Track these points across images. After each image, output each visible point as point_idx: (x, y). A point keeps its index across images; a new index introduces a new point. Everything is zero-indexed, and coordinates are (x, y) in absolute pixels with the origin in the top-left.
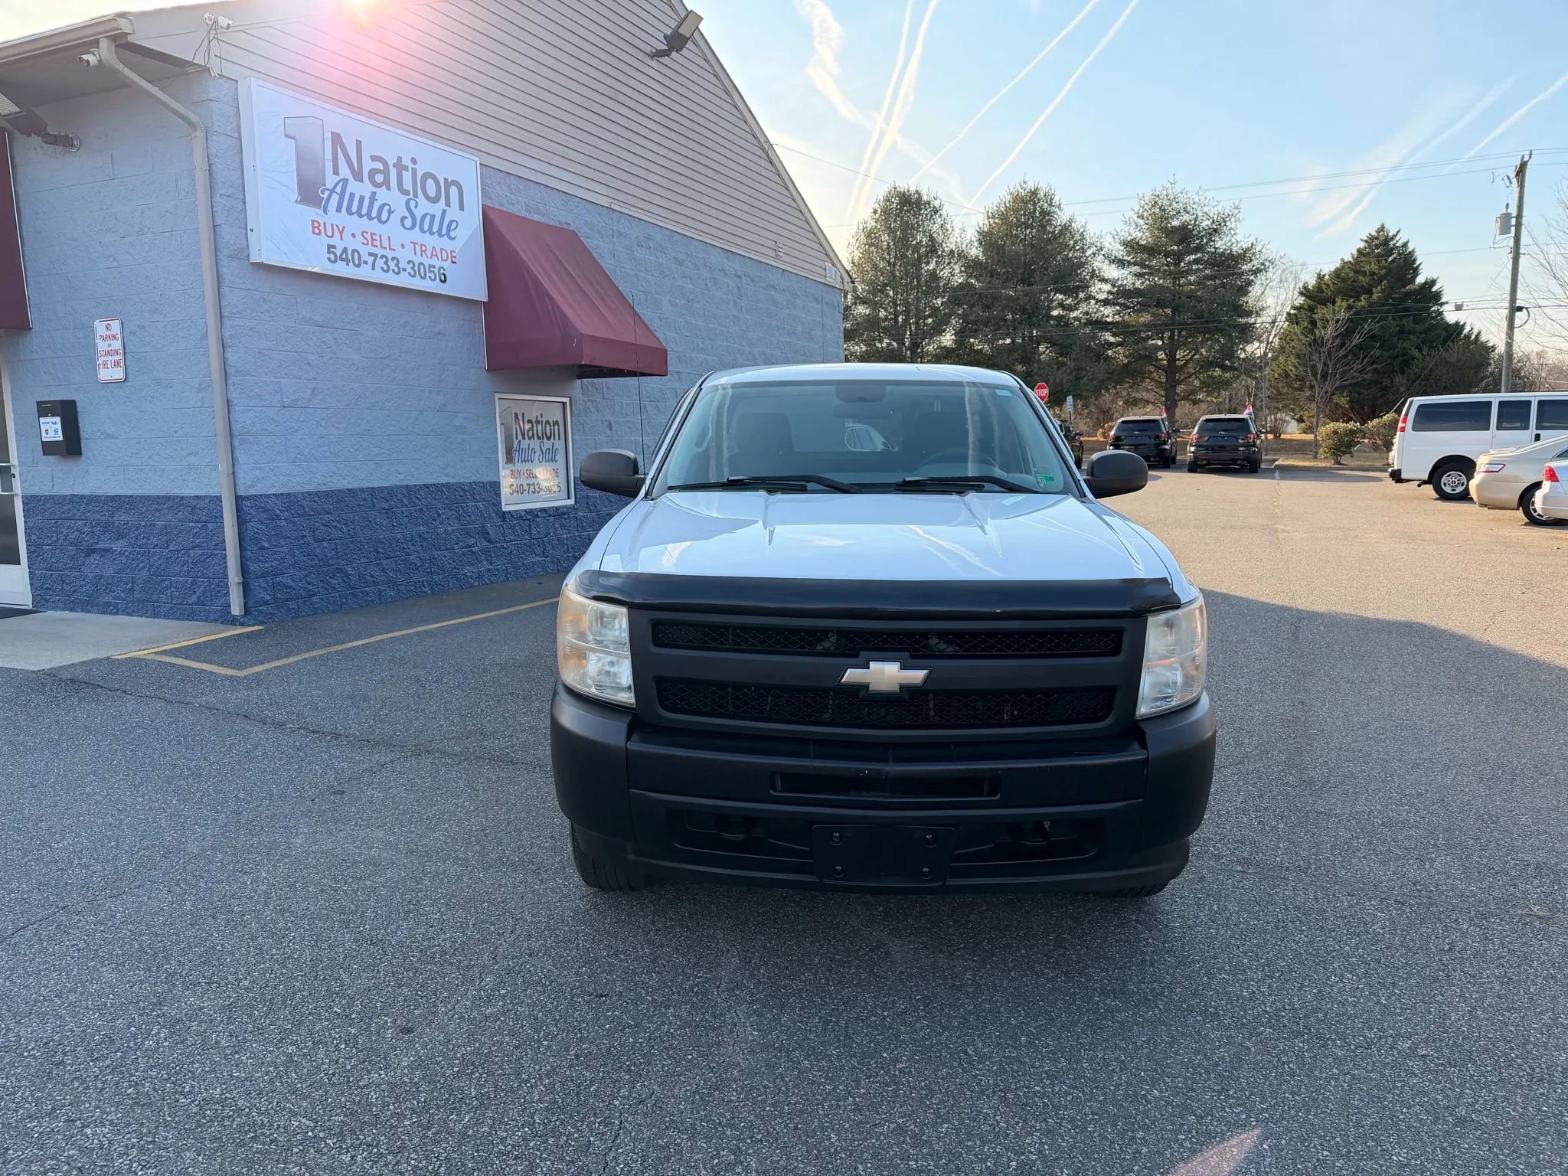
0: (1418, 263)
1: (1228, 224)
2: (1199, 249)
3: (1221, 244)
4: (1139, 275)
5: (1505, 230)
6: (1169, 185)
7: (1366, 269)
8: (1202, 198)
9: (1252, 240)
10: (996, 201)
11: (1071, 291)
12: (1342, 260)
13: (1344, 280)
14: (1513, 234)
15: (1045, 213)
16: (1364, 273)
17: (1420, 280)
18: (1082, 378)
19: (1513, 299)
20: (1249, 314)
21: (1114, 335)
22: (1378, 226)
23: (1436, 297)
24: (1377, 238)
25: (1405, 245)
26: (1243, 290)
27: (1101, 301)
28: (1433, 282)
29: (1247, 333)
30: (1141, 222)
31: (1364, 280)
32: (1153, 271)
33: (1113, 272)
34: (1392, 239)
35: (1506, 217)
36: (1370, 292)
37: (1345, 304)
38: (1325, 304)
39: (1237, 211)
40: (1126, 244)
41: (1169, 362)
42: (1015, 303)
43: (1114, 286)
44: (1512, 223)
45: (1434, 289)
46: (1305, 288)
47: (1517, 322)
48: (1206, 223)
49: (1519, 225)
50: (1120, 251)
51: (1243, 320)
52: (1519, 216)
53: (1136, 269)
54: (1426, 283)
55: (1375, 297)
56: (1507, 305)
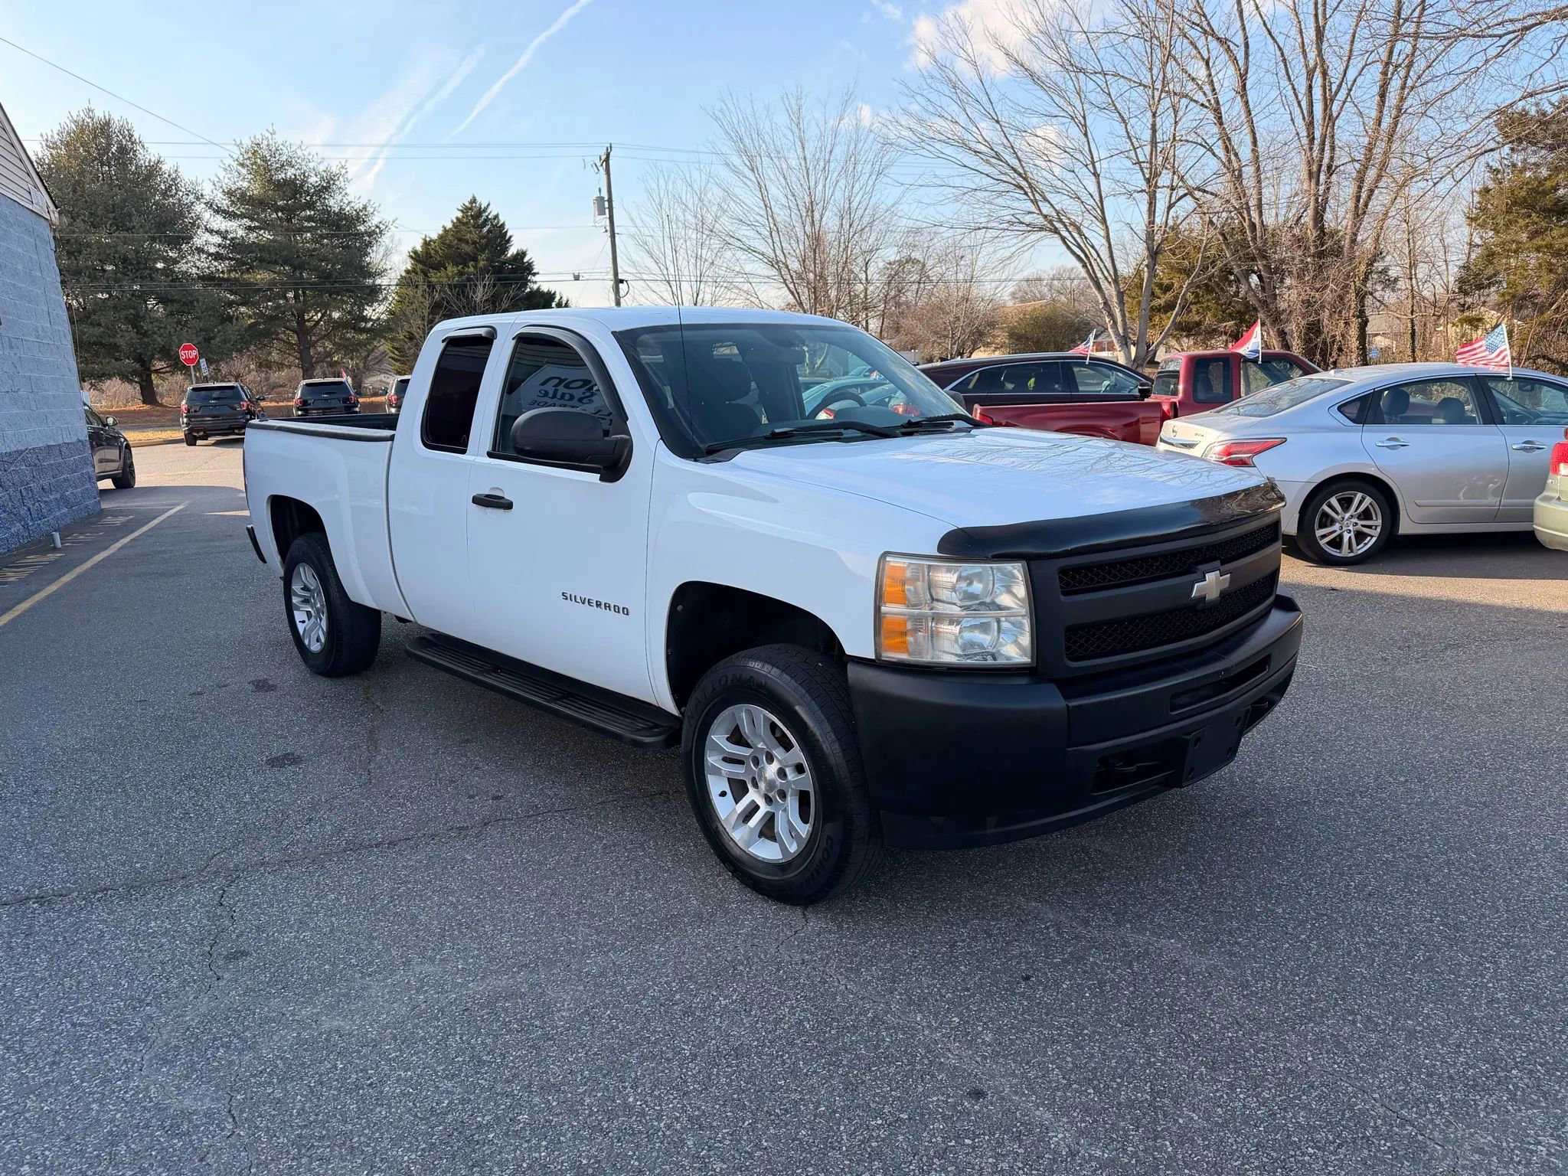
0: (509, 235)
1: (337, 183)
2: (310, 205)
3: (334, 203)
4: (250, 229)
5: (601, 212)
6: (267, 135)
7: (468, 236)
8: (306, 153)
9: (364, 201)
10: (56, 129)
11: (176, 242)
12: (444, 227)
13: (450, 246)
14: (607, 215)
15: (123, 150)
16: (467, 242)
17: (512, 251)
18: (213, 338)
19: (616, 274)
20: (371, 275)
21: (232, 293)
22: (470, 198)
23: (528, 269)
24: (471, 209)
25: (496, 217)
26: (363, 251)
27: (211, 255)
28: (523, 254)
29: (373, 294)
30: (244, 171)
31: (467, 249)
32: (266, 225)
33: (219, 223)
34: (484, 211)
35: (600, 200)
36: (475, 260)
37: (455, 270)
38: (438, 270)
39: (344, 171)
40: (230, 193)
41: (298, 323)
42: (113, 250)
43: (225, 238)
44: (605, 205)
45: (525, 260)
46: (415, 252)
47: (622, 293)
48: (313, 180)
49: (611, 208)
50: (224, 203)
51: (369, 281)
52: (610, 200)
53: (246, 222)
54: (518, 254)
55: (481, 264)
56: (612, 277)
